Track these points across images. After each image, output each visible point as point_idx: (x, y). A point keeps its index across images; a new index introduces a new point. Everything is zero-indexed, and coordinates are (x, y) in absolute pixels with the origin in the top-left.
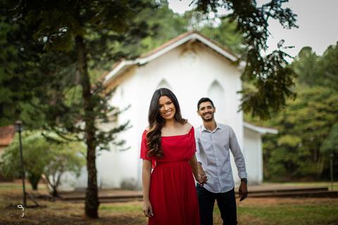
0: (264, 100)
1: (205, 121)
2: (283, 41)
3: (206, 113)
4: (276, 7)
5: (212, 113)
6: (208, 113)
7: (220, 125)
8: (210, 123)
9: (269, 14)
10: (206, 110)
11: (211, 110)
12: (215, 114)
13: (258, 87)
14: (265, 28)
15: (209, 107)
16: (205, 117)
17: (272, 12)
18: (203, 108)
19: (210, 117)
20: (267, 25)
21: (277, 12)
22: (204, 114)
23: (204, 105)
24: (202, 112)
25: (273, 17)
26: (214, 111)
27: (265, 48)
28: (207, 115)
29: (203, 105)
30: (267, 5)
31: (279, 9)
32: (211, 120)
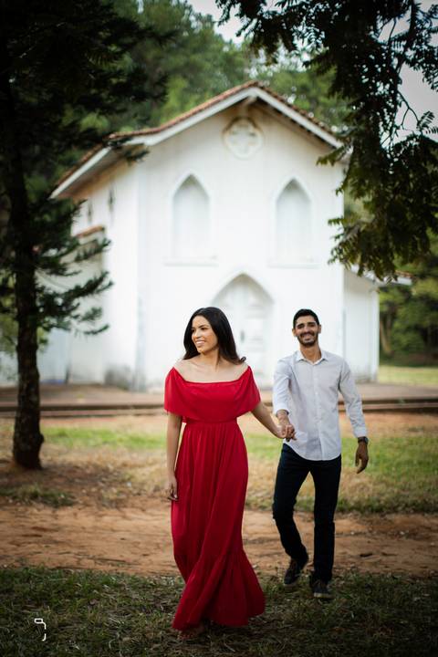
0: (386, 240)
1: (304, 345)
2: (431, 116)
3: (305, 333)
4: (419, 44)
5: (315, 335)
6: (309, 333)
7: (327, 354)
8: (310, 349)
9: (402, 58)
10: (306, 329)
11: (314, 329)
12: (319, 335)
13: (372, 211)
14: (394, 87)
15: (311, 324)
16: (304, 339)
17: (410, 54)
18: (301, 326)
19: (312, 340)
20: (398, 80)
21: (419, 53)
22: (302, 335)
23: (303, 320)
24: (299, 331)
25: (412, 63)
26: (319, 331)
27: (392, 130)
28: (307, 337)
29: (301, 320)
30: (400, 39)
31: (425, 47)
32: (313, 343)
